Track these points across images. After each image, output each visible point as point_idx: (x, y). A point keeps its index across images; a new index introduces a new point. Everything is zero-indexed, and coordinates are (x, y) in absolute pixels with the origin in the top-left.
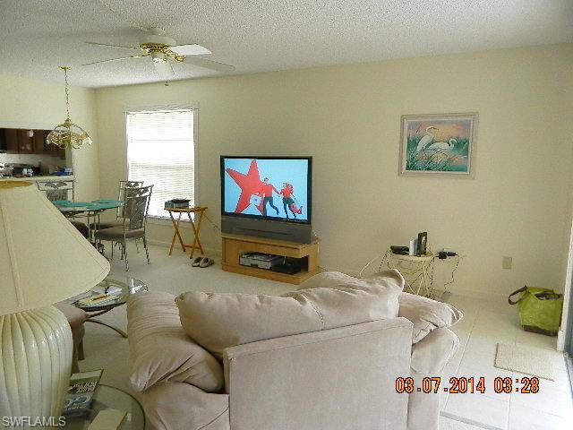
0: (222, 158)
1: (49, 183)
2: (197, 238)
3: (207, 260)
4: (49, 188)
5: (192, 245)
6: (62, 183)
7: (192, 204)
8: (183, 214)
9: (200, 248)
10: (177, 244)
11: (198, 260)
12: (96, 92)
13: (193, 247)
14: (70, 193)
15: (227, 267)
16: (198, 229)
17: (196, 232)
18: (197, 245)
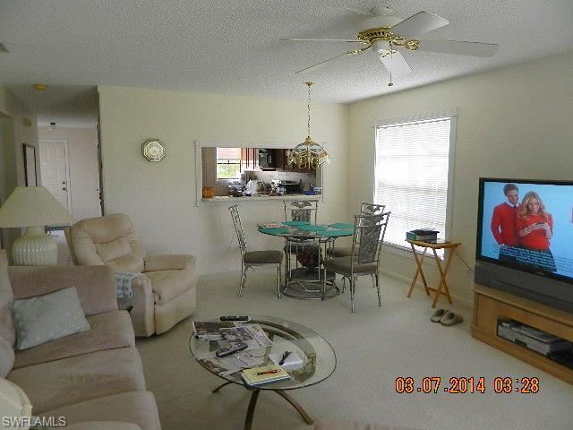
0: (482, 181)
1: (295, 203)
2: (443, 282)
3: (452, 316)
4: (295, 208)
5: (436, 288)
6: (307, 203)
7: (441, 237)
8: (429, 249)
9: (447, 294)
10: (419, 282)
11: (441, 313)
12: (349, 107)
13: (439, 292)
14: (312, 213)
15: (478, 334)
16: (446, 271)
17: (443, 275)
18: (443, 290)
